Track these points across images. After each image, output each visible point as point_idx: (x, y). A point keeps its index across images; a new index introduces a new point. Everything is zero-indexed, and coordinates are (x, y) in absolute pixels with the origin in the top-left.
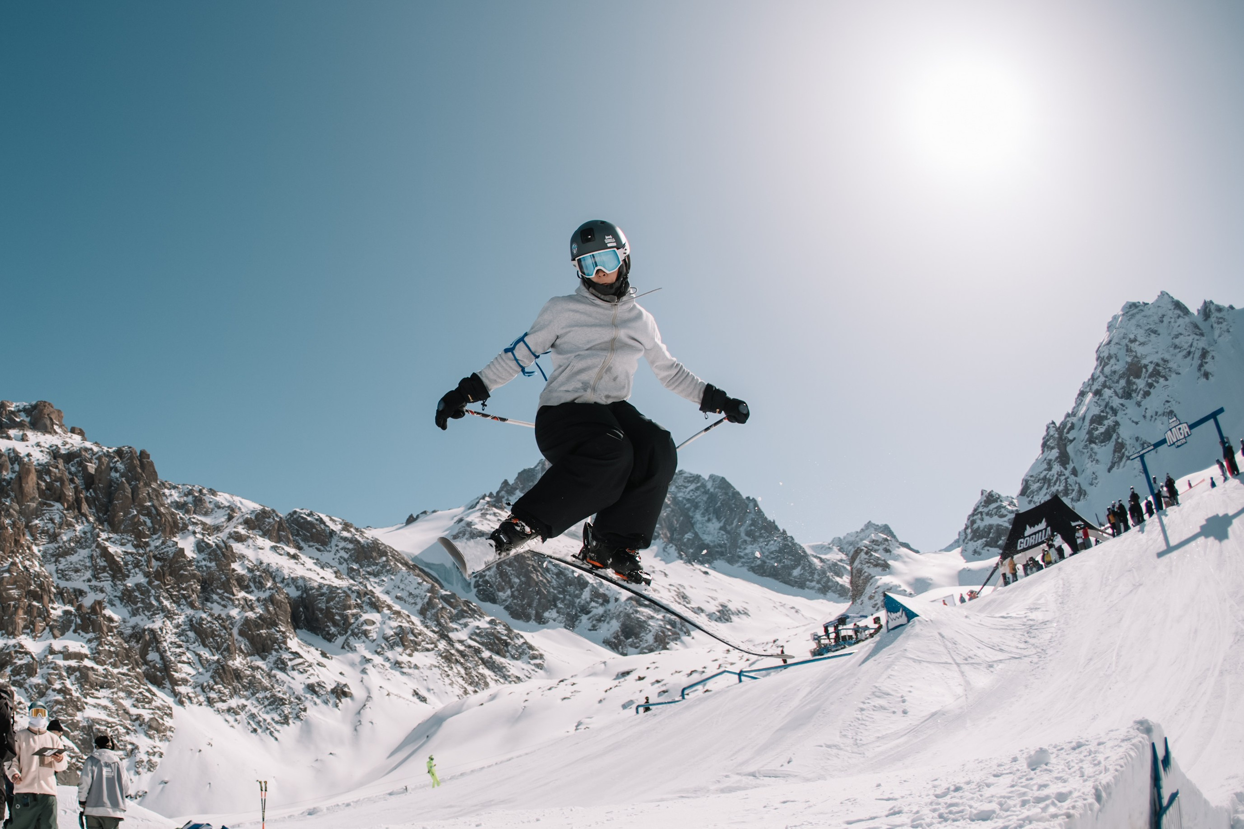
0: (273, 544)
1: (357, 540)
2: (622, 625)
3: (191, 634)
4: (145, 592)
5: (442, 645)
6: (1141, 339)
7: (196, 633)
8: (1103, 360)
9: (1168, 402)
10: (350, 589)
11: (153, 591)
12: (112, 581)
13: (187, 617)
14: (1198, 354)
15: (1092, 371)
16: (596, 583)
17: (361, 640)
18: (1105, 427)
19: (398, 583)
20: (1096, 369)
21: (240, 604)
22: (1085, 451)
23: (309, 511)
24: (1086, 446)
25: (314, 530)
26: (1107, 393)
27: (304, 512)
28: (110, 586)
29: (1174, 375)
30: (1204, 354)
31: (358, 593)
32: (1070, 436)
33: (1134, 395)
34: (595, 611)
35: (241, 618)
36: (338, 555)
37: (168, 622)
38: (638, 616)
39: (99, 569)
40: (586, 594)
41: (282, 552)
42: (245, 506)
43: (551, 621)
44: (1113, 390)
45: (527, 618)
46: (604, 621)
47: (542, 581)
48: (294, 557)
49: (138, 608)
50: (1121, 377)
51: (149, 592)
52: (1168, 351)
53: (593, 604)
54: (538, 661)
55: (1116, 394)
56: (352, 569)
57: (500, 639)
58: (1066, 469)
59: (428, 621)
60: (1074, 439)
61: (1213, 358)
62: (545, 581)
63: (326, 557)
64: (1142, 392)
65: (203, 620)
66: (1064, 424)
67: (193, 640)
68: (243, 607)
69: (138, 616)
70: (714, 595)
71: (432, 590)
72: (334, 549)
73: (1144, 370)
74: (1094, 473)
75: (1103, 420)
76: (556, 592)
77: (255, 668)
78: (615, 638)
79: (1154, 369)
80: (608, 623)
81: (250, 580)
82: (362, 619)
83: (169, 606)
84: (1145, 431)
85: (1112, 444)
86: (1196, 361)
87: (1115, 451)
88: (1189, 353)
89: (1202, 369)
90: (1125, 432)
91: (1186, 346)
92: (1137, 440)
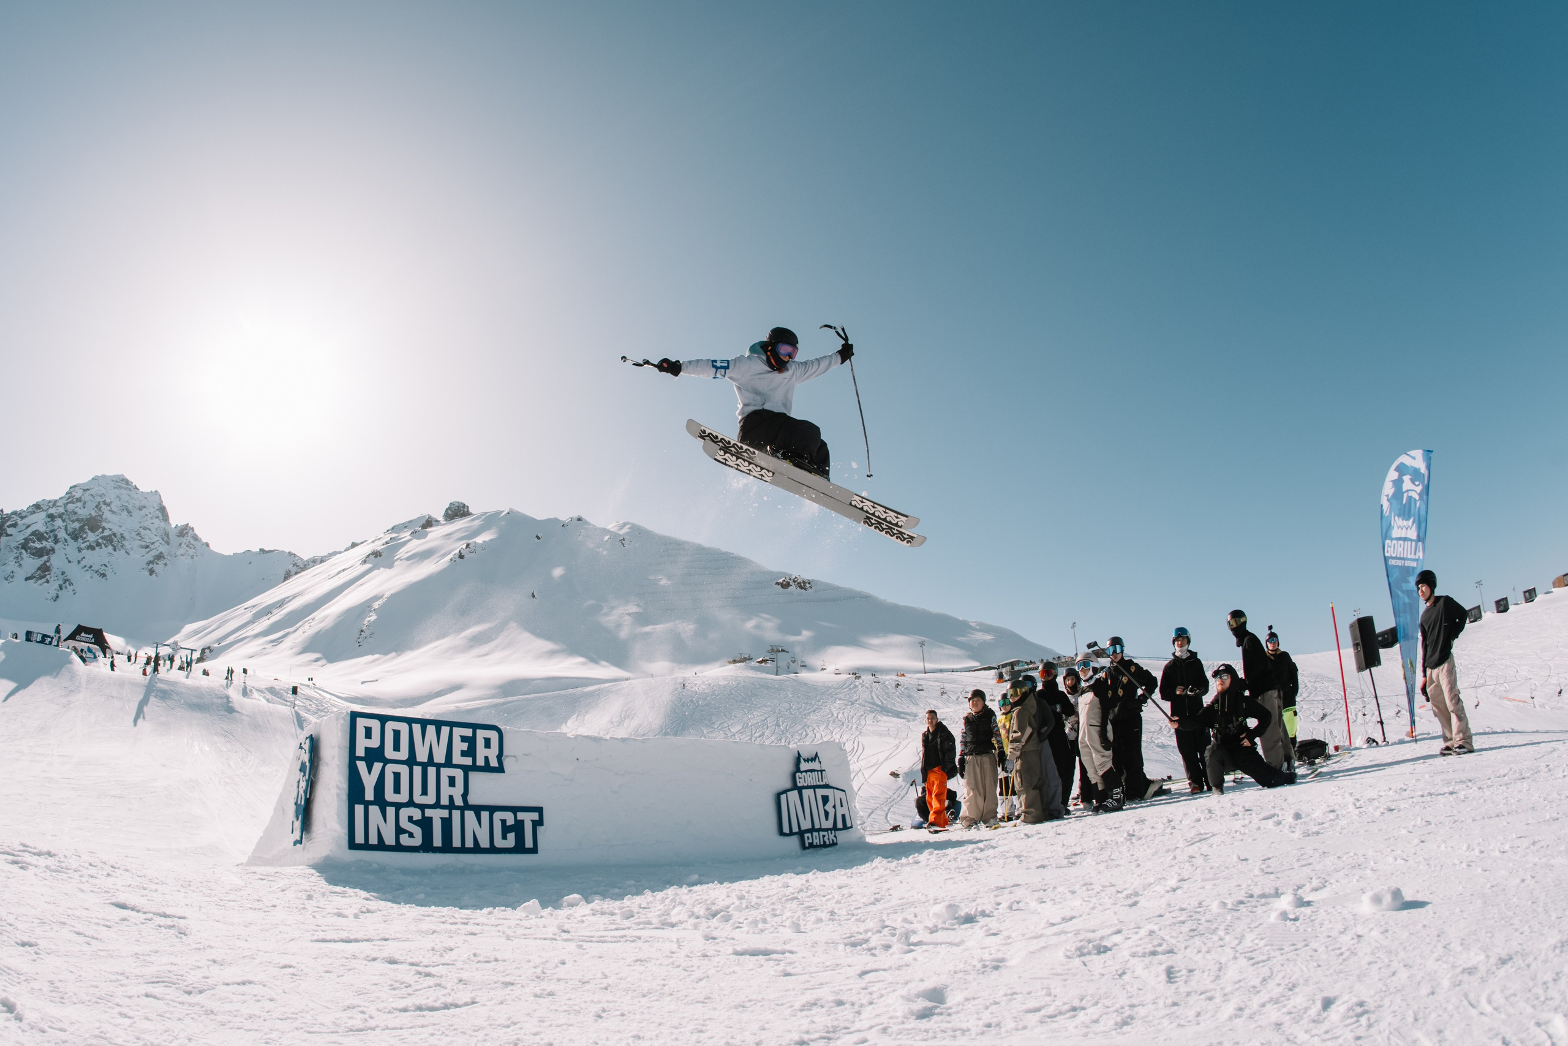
6: (114, 509)
8: (71, 497)
9: (105, 566)
14: (154, 553)
15: (57, 497)
18: (41, 546)
20: (61, 498)
22: (15, 551)
24: (18, 547)
26: (59, 522)
29: (123, 552)
30: (160, 557)
32: (10, 531)
33: (80, 540)
44: (65, 524)
50: (77, 520)
52: (130, 533)
55: (66, 529)
60: (11, 535)
61: (166, 564)
64: (88, 543)
66: (9, 517)
73: (101, 530)
74: (12, 572)
75: (43, 539)
79: (110, 536)
84: (74, 572)
85: (39, 562)
86: (149, 557)
87: (39, 569)
88: (147, 547)
89: (151, 566)
90: (57, 561)
91: (148, 540)
92: (63, 573)
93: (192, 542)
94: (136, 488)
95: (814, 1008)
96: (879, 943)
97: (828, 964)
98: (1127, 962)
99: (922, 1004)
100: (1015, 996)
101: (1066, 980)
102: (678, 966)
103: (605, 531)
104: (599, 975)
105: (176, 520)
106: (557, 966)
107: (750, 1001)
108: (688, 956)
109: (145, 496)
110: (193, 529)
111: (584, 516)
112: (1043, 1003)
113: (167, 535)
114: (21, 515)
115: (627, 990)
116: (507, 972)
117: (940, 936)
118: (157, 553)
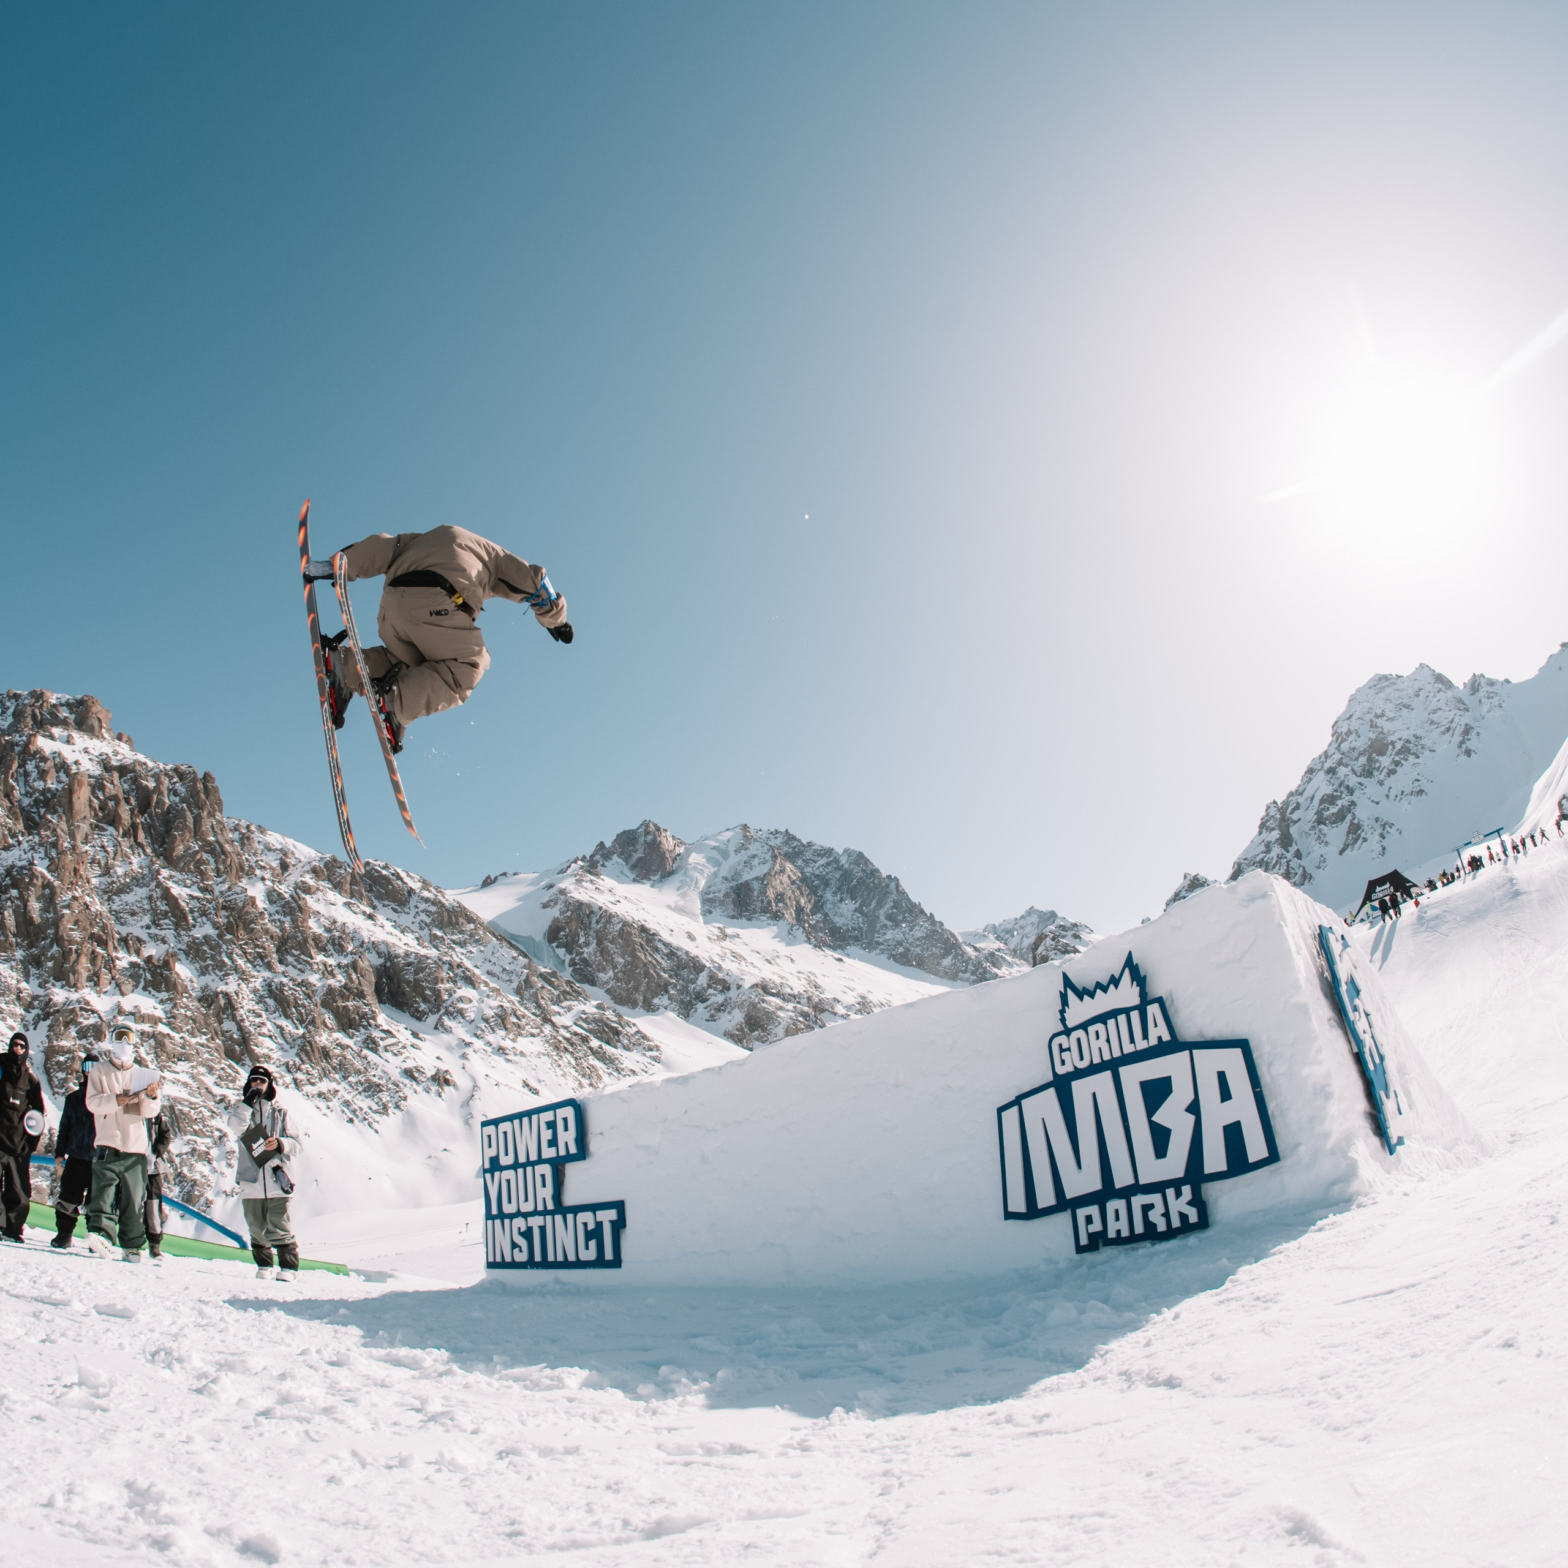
0: (345, 900)
1: (440, 902)
2: (746, 1015)
3: (271, 1002)
4: (215, 948)
5: (547, 1029)
7: (275, 1000)
8: (1340, 736)
9: (1417, 780)
10: (440, 960)
11: (224, 947)
12: (175, 930)
13: (265, 981)
15: (1325, 748)
16: (714, 967)
17: (457, 1020)
18: (1337, 808)
19: (489, 956)
20: (1330, 745)
21: (319, 969)
22: (1313, 833)
23: (384, 864)
24: (1314, 827)
25: (390, 887)
26: (1342, 771)
27: (378, 864)
28: (172, 936)
31: (450, 964)
34: (713, 999)
35: (323, 986)
36: (418, 919)
37: (243, 986)
38: (764, 1005)
39: (160, 914)
40: (703, 979)
41: (358, 911)
42: (299, 851)
43: (662, 1009)
44: (1350, 768)
45: (634, 1004)
46: (724, 1011)
47: (651, 962)
48: (371, 917)
49: (208, 966)
50: (1360, 753)
51: (221, 947)
53: (711, 991)
54: (654, 1053)
55: (1354, 772)
56: (435, 937)
57: (608, 1026)
58: (1288, 851)
59: (525, 1002)
62: (654, 962)
63: (405, 919)
64: (1384, 771)
65: (284, 985)
66: (1287, 804)
67: (273, 1009)
68: (323, 973)
69: (207, 976)
70: (850, 984)
71: (528, 966)
72: (413, 911)
73: (1389, 748)
74: (1322, 856)
75: (1336, 800)
76: (666, 976)
77: (344, 1047)
78: (737, 1030)
79: (1403, 747)
80: (729, 1013)
81: (328, 942)
82: (456, 996)
83: (243, 966)
84: (1385, 811)
85: (1345, 826)
87: (1348, 833)
90: (1363, 813)
92: (1377, 820)
110: (1482, 676)
118: (1462, 728)
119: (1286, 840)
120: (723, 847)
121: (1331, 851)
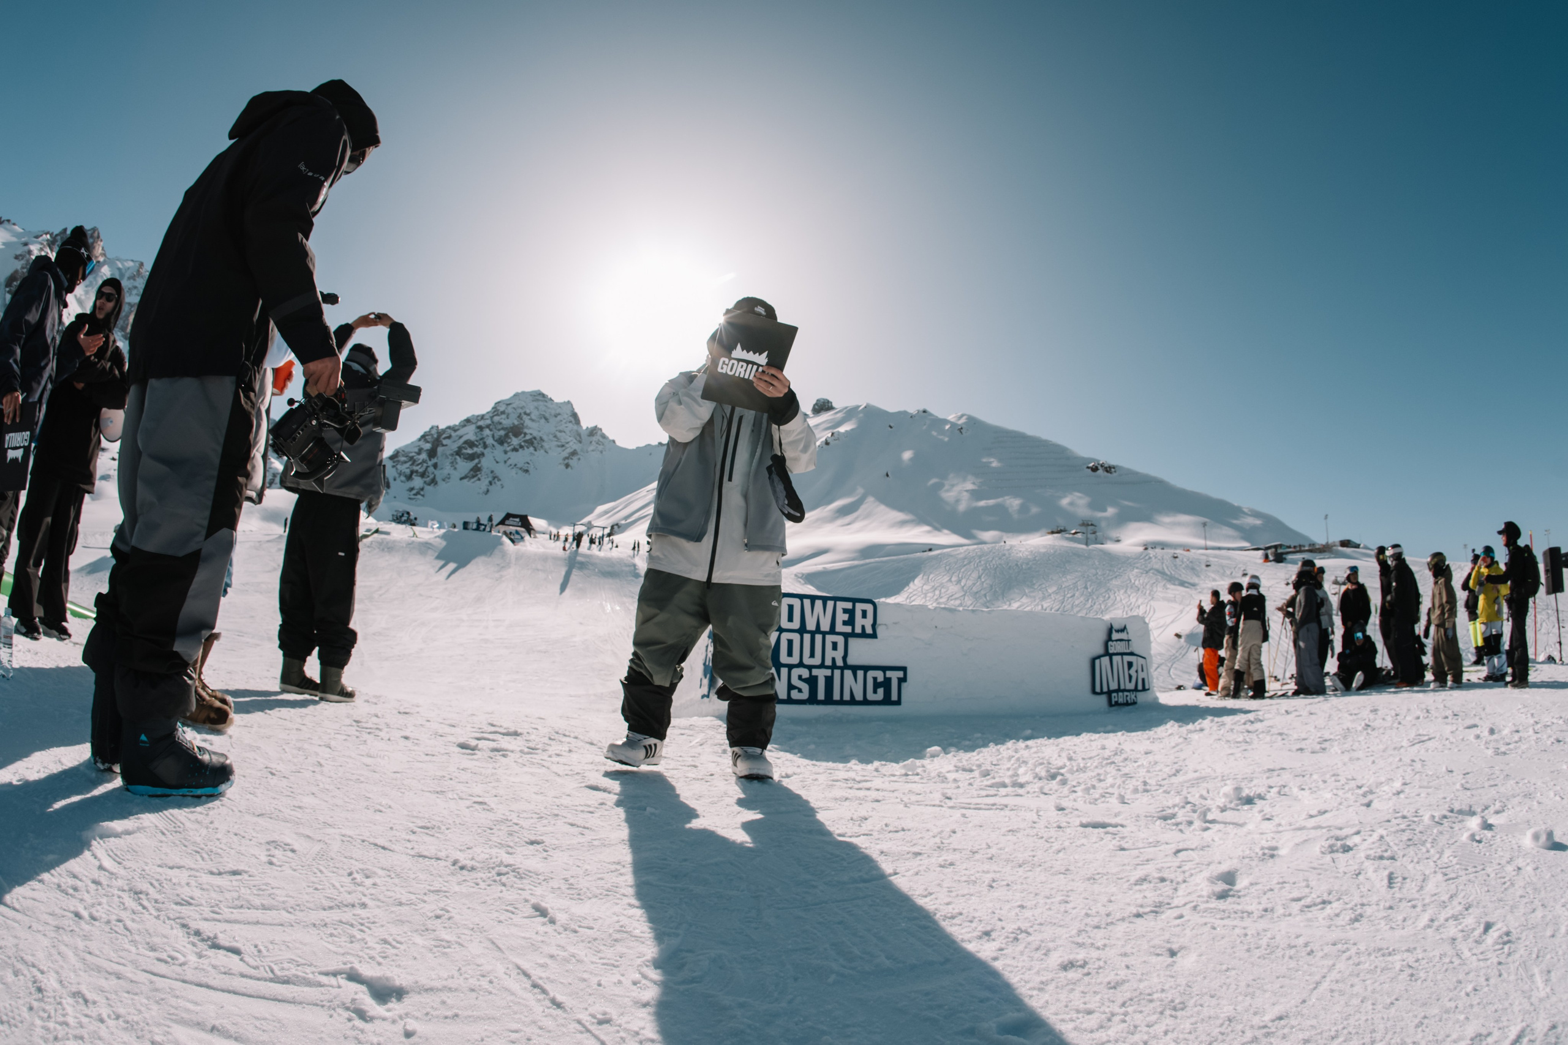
6: (533, 416)
8: (496, 411)
9: (528, 464)
14: (569, 450)
15: (484, 412)
18: (472, 452)
22: (452, 458)
24: (453, 455)
26: (487, 432)
29: (542, 451)
30: (574, 453)
32: (445, 442)
33: (506, 445)
44: (492, 433)
50: (503, 429)
52: (548, 435)
55: (493, 436)
60: (446, 445)
61: (579, 459)
64: (512, 447)
66: (444, 431)
73: (523, 435)
75: (474, 446)
79: (531, 439)
84: (501, 470)
85: (472, 464)
86: (565, 454)
87: (471, 470)
88: (563, 446)
89: (566, 461)
90: (486, 463)
91: (563, 441)
92: (492, 472)
93: (601, 439)
94: (551, 399)
95: (1145, 883)
96: (1184, 819)
97: (1151, 840)
98: (1362, 863)
99: (1221, 886)
100: (1285, 885)
101: (1320, 874)
102: (1042, 838)
103: (945, 421)
104: (984, 846)
105: (586, 423)
106: (950, 836)
107: (1098, 874)
108: (1047, 827)
109: (559, 405)
110: (601, 429)
111: (928, 409)
112: (1304, 895)
113: (579, 435)
114: (454, 429)
115: (1008, 861)
116: (914, 842)
117: (1229, 816)
118: (572, 450)
119: (432, 453)
120: (123, 271)
121: (456, 475)
